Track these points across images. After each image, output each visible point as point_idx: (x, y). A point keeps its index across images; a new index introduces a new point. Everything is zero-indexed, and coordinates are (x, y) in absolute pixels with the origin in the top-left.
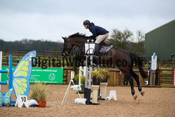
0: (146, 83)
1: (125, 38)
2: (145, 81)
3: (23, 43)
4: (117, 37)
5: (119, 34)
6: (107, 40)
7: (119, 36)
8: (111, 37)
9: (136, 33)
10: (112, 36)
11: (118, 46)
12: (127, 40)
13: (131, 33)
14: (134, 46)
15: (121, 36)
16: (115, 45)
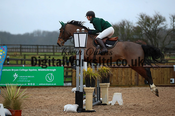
0: (171, 81)
1: (155, 25)
2: (171, 79)
3: (35, 36)
4: (145, 24)
5: (148, 19)
6: (133, 28)
7: (147, 23)
8: (137, 25)
9: (170, 18)
10: (139, 23)
11: (148, 35)
12: (158, 27)
13: (163, 19)
14: (168, 35)
15: (151, 22)
16: (143, 34)
